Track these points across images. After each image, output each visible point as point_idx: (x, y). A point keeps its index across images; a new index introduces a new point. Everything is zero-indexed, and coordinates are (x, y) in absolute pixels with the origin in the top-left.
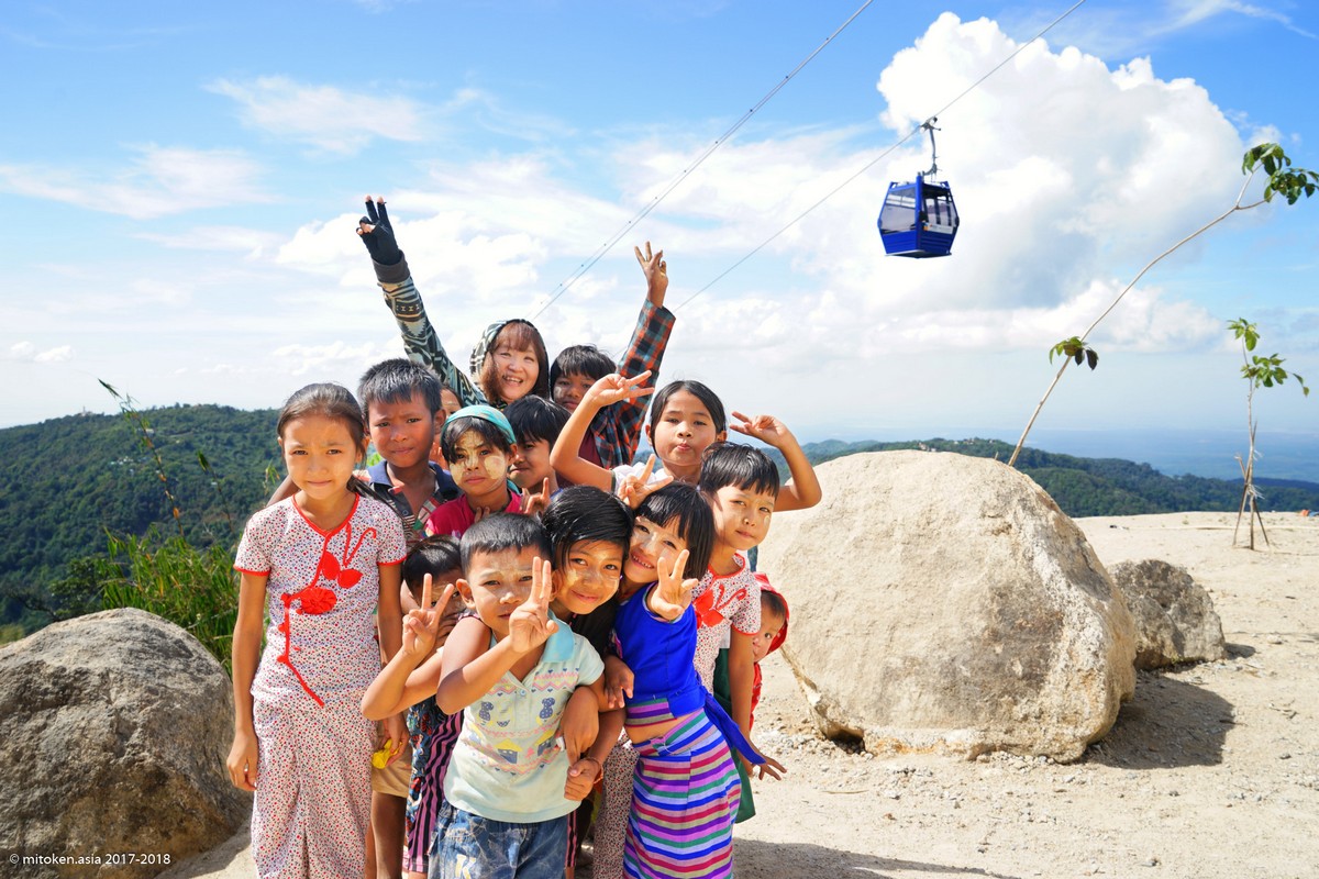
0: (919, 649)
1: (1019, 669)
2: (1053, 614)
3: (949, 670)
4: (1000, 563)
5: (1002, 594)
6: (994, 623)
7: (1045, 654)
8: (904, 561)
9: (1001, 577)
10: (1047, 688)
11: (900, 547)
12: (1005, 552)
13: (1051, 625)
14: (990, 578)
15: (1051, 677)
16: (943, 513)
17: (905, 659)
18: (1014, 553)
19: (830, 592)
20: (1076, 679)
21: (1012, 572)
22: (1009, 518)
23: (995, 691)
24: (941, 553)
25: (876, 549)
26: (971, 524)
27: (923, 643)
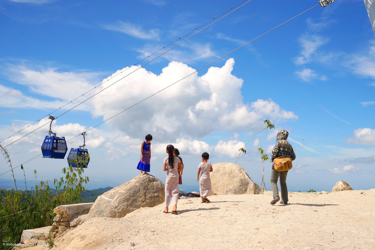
0: (231, 188)
1: (244, 189)
2: (248, 182)
3: (235, 190)
4: (241, 176)
5: (241, 180)
6: (241, 184)
7: (247, 187)
8: (228, 177)
9: (241, 178)
10: (247, 191)
11: (228, 175)
12: (241, 175)
13: (248, 184)
14: (240, 178)
15: (248, 190)
16: (233, 170)
17: (229, 189)
18: (243, 175)
19: (218, 181)
20: (251, 190)
21: (242, 177)
22: (242, 171)
23: (241, 192)
24: (233, 175)
25: (224, 175)
26: (237, 171)
27: (231, 187)
